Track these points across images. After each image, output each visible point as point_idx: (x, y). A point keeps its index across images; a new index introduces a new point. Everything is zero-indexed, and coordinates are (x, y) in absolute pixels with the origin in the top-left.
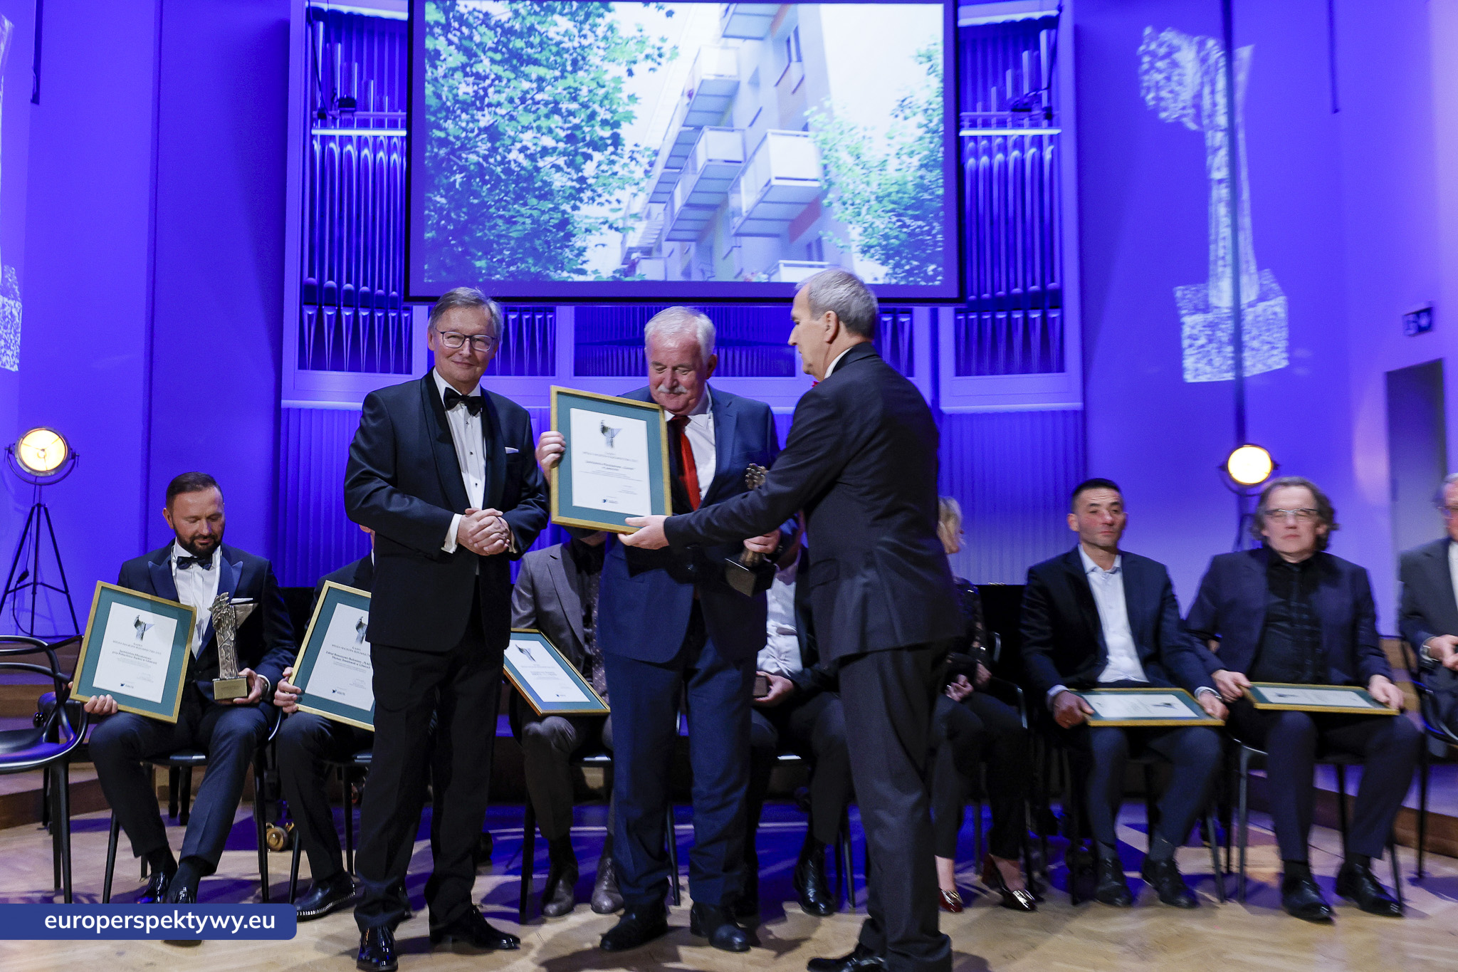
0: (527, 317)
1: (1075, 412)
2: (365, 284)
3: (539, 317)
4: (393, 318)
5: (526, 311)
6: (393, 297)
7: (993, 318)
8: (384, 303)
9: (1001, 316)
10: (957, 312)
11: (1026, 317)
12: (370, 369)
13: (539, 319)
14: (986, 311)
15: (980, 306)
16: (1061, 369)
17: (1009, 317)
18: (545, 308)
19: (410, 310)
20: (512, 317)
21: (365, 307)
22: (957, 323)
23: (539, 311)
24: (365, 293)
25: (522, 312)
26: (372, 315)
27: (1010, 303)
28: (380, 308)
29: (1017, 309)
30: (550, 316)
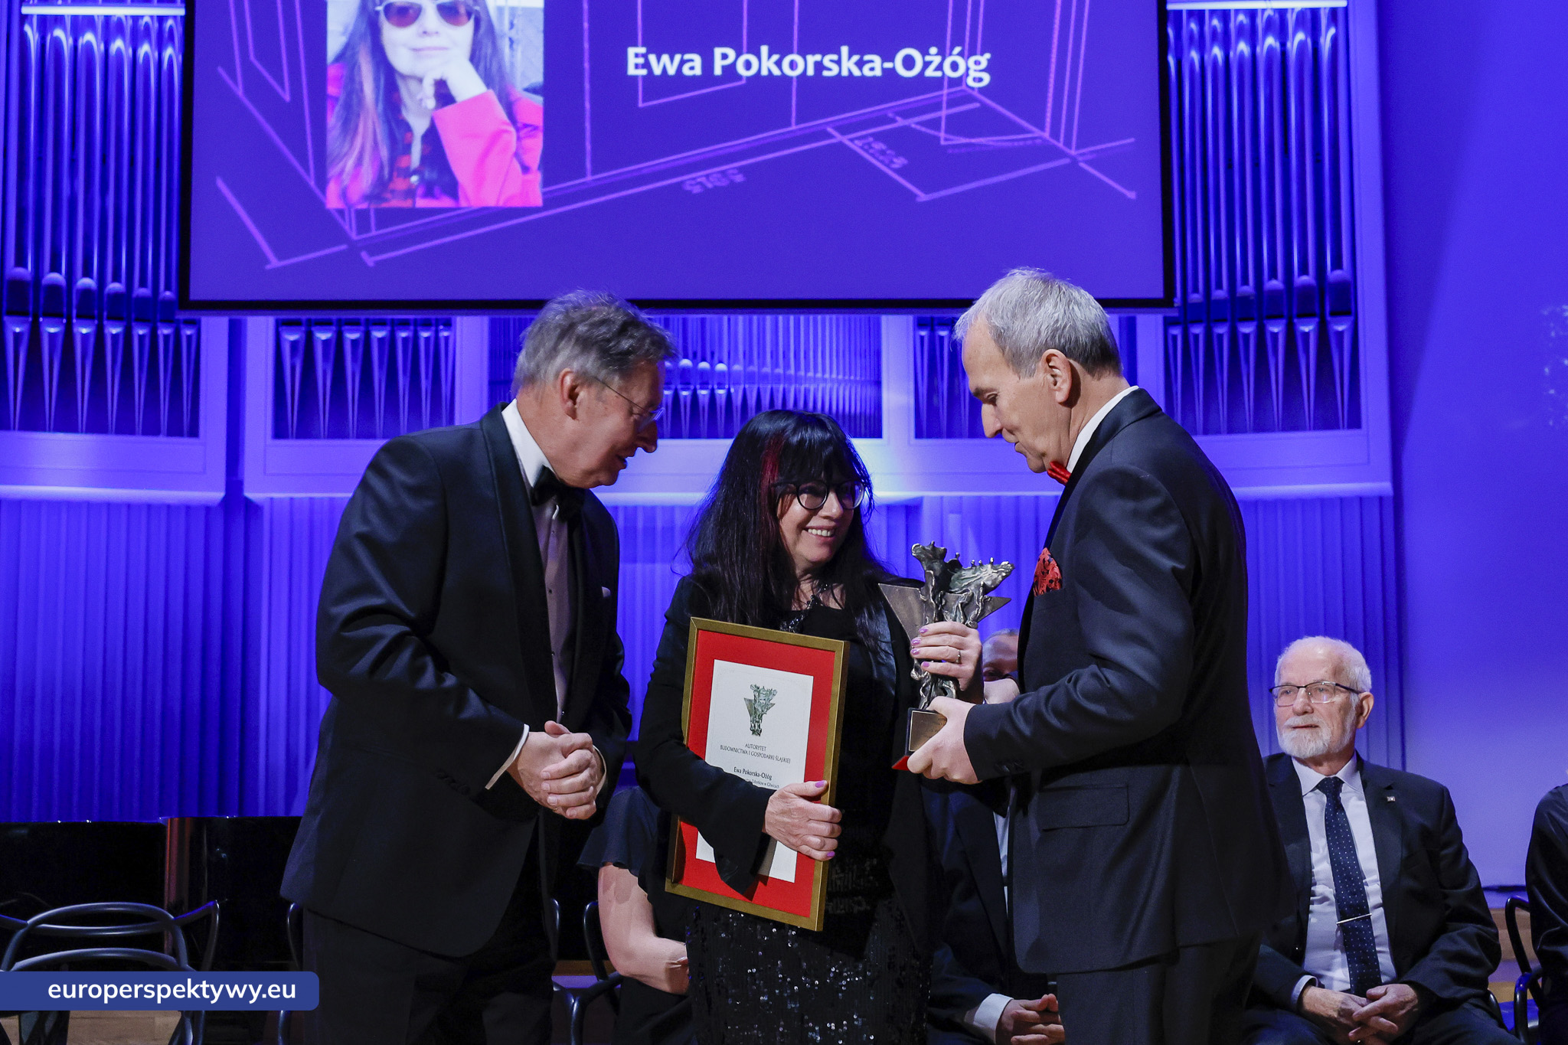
0: (404, 334)
1: (1381, 499)
2: (116, 278)
3: (425, 334)
4: (166, 337)
5: (404, 324)
6: (167, 302)
7: (1234, 333)
8: (150, 311)
9: (1247, 329)
10: (1168, 323)
11: (1291, 331)
12: (125, 428)
13: (427, 339)
14: (1221, 321)
15: (1209, 313)
16: (1355, 422)
17: (1261, 332)
18: (437, 319)
19: (196, 324)
20: (378, 334)
21: (115, 319)
22: (1168, 342)
23: (426, 324)
24: (116, 295)
25: (396, 325)
26: (128, 334)
27: (1262, 307)
28: (142, 321)
29: (1275, 317)
30: (446, 334)
